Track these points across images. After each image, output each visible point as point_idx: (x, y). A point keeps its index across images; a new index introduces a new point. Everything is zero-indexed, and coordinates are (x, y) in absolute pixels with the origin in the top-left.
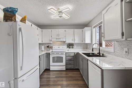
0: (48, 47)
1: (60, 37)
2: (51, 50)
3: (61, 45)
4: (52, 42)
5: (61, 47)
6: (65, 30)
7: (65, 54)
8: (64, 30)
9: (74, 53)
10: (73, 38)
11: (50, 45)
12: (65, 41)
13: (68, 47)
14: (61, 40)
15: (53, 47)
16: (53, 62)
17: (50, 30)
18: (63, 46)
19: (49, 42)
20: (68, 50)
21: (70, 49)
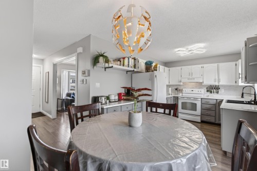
0: (176, 89)
1: (194, 76)
2: (181, 94)
3: (196, 87)
4: (182, 84)
5: (196, 91)
6: (202, 65)
7: (200, 99)
8: (200, 66)
9: (217, 100)
10: (217, 78)
11: (180, 88)
12: (201, 81)
13: (208, 91)
14: (196, 80)
15: (184, 89)
16: (183, 108)
17: (179, 68)
18: (200, 90)
19: (178, 84)
20: (207, 95)
21: (213, 94)
